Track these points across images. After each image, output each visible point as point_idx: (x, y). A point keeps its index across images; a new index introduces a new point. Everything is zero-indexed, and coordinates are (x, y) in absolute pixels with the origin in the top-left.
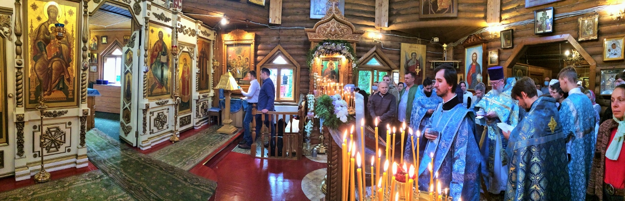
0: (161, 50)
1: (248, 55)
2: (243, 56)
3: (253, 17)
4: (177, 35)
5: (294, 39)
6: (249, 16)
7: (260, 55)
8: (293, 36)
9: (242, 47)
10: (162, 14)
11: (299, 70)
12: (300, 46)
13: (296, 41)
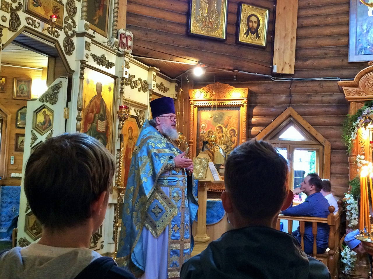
0: (98, 112)
1: (235, 125)
2: (226, 127)
3: (246, 64)
4: (122, 89)
5: (318, 98)
6: (239, 63)
7: (257, 125)
8: (316, 92)
9: (225, 111)
10: (103, 56)
11: (327, 150)
12: (330, 109)
13: (322, 102)
